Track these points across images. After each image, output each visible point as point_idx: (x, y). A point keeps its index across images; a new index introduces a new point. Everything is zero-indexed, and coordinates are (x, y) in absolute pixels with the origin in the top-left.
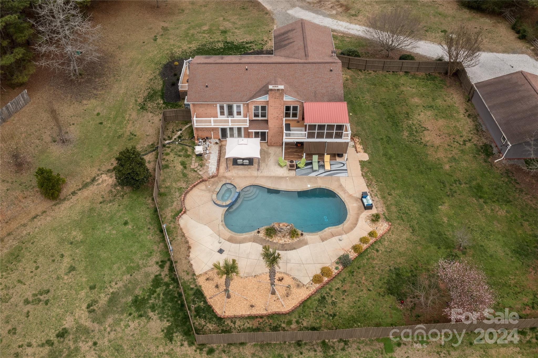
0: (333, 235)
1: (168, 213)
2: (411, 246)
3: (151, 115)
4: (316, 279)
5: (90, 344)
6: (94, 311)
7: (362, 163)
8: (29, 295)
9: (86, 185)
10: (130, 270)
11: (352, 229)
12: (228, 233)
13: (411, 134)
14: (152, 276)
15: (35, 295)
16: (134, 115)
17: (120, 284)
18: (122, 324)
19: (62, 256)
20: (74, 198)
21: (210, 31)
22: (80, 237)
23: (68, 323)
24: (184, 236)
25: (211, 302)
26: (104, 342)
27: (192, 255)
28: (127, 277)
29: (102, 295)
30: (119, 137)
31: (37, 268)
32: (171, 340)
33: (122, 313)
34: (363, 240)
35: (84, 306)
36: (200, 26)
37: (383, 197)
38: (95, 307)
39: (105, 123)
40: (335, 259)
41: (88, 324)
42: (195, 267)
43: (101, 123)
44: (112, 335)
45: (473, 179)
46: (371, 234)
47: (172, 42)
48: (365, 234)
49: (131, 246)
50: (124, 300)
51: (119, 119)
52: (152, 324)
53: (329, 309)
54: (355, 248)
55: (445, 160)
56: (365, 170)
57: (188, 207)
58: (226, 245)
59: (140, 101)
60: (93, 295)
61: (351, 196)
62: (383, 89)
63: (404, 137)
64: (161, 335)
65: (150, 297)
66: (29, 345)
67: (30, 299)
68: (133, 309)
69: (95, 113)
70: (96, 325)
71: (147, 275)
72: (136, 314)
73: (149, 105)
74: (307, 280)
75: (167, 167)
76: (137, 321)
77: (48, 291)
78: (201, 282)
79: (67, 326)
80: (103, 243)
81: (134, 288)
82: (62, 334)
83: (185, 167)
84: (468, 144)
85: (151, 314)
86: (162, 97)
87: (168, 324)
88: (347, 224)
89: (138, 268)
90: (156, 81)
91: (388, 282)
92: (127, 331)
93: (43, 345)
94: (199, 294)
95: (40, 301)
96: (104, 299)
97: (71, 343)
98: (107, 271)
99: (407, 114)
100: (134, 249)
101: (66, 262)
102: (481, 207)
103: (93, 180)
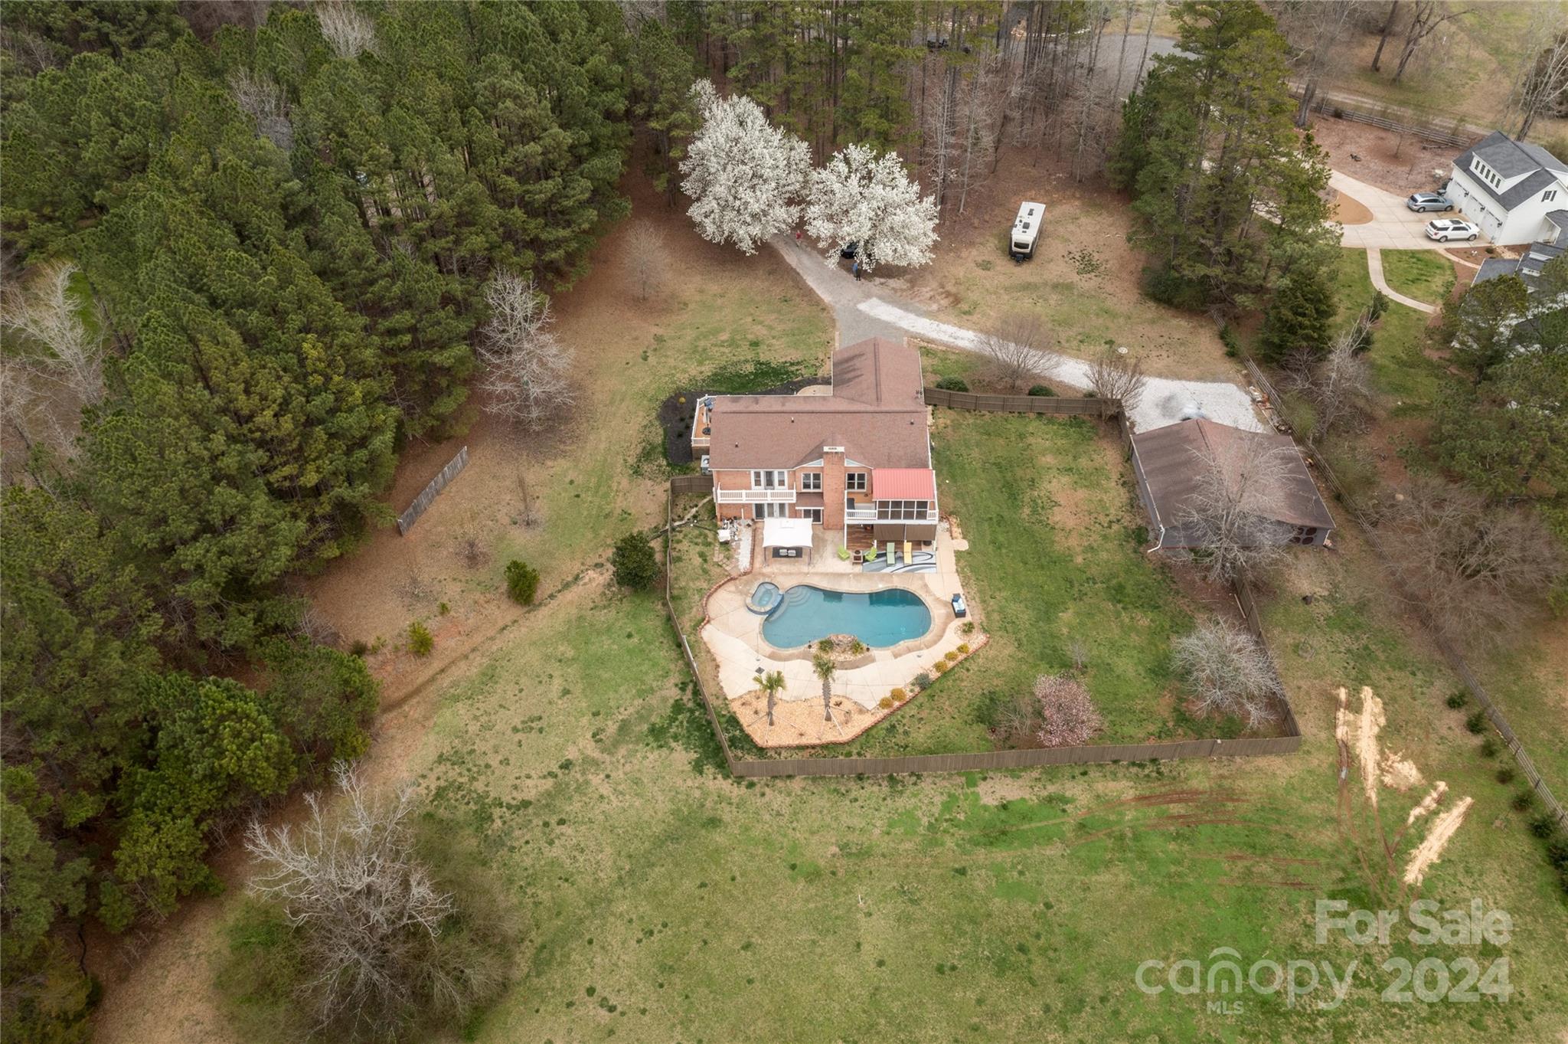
0: (909, 650)
1: (685, 623)
2: (1013, 664)
3: (649, 483)
4: (885, 704)
5: (602, 776)
6: (601, 740)
7: (959, 555)
8: (517, 722)
9: (567, 586)
10: (641, 694)
11: (935, 642)
12: (768, 648)
13: (1034, 512)
14: (672, 701)
15: (523, 722)
16: (625, 482)
17: (631, 710)
18: (639, 755)
19: (551, 676)
20: (554, 603)
21: (732, 343)
22: (570, 653)
23: (572, 753)
24: (709, 652)
25: (748, 730)
26: (618, 775)
27: (721, 676)
28: (638, 702)
29: (610, 723)
30: (607, 516)
31: (521, 691)
32: (701, 773)
33: (637, 742)
34: (950, 656)
35: (589, 735)
36: (716, 332)
37: (984, 601)
38: (602, 736)
39: (583, 495)
40: (911, 679)
41: (596, 755)
42: (725, 690)
43: (578, 496)
44: (628, 767)
45: (1114, 576)
46: (961, 649)
47: (671, 362)
48: (953, 649)
49: (639, 665)
50: (637, 729)
51: (603, 490)
52: (675, 755)
53: (900, 739)
54: (938, 667)
55: (1078, 549)
56: (962, 563)
57: (712, 615)
58: (768, 663)
59: (631, 461)
60: (598, 722)
61: (938, 600)
62: (1002, 441)
63: (1024, 516)
64: (688, 768)
65: (670, 725)
66: (528, 777)
67: (520, 727)
68: (651, 739)
69: (568, 480)
70: (605, 755)
71: (664, 700)
72: (655, 745)
73: (646, 467)
74: (871, 705)
75: (679, 559)
76: (656, 752)
77: (540, 718)
78: (735, 707)
79: (570, 757)
80: (602, 661)
81: (650, 715)
82: (566, 766)
83: (705, 561)
84: (1115, 527)
85: (674, 745)
86: (665, 456)
87: (696, 756)
88: (928, 637)
89: (652, 691)
90: (653, 429)
91: (979, 708)
92: (646, 763)
93: (545, 777)
94: (733, 721)
95: (532, 728)
96: (612, 728)
97: (578, 776)
98: (611, 694)
99: (1033, 480)
100: (644, 668)
101: (557, 684)
102: (1118, 616)
103: (577, 578)
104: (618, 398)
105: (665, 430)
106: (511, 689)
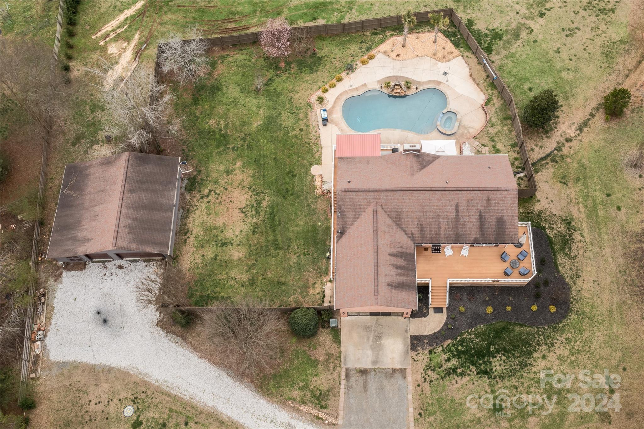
0: (357, 89)
1: (497, 102)
2: (296, 88)
4: (371, 58)
5: (520, 13)
6: (527, 29)
7: (318, 162)
8: (579, 33)
9: (586, 123)
10: (512, 55)
11: (341, 94)
13: (259, 203)
14: (494, 53)
15: (575, 33)
17: (516, 45)
18: (504, 24)
19: (571, 60)
20: (589, 110)
22: (564, 74)
23: (541, 21)
24: (478, 85)
25: (447, 40)
26: (512, 14)
27: (467, 70)
28: (513, 51)
29: (525, 38)
31: (585, 49)
32: (469, 20)
33: (507, 31)
34: (333, 86)
35: (535, 30)
37: (307, 126)
38: (527, 31)
39: (604, 196)
40: (357, 71)
41: (527, 22)
42: (464, 62)
43: (608, 195)
44: (508, 18)
45: (220, 153)
46: (326, 91)
48: (331, 91)
49: (518, 72)
50: (509, 37)
51: (590, 203)
52: (485, 26)
53: (364, 46)
54: (340, 80)
55: (237, 172)
56: (317, 155)
57: (481, 111)
58: (442, 78)
60: (532, 37)
61: (337, 125)
63: (267, 199)
64: (475, 22)
65: (491, 41)
66: (560, 7)
67: (576, 31)
68: (500, 33)
69: (623, 210)
70: (523, 22)
71: (498, 53)
72: (497, 30)
74: (380, 56)
76: (495, 26)
77: (567, 36)
78: (456, 52)
79: (541, 19)
80: (542, 72)
81: (504, 44)
82: (542, 15)
84: (206, 191)
85: (487, 31)
87: (473, 27)
88: (344, 98)
89: (506, 57)
91: (319, 65)
92: (499, 21)
93: (551, 8)
94: (456, 45)
95: (569, 30)
96: (524, 35)
97: (534, 11)
98: (530, 52)
99: (254, 232)
100: (515, 70)
101: (564, 55)
102: (226, 126)
103: (581, 130)
104: (616, 315)
105: (558, 271)
106: (591, 49)
